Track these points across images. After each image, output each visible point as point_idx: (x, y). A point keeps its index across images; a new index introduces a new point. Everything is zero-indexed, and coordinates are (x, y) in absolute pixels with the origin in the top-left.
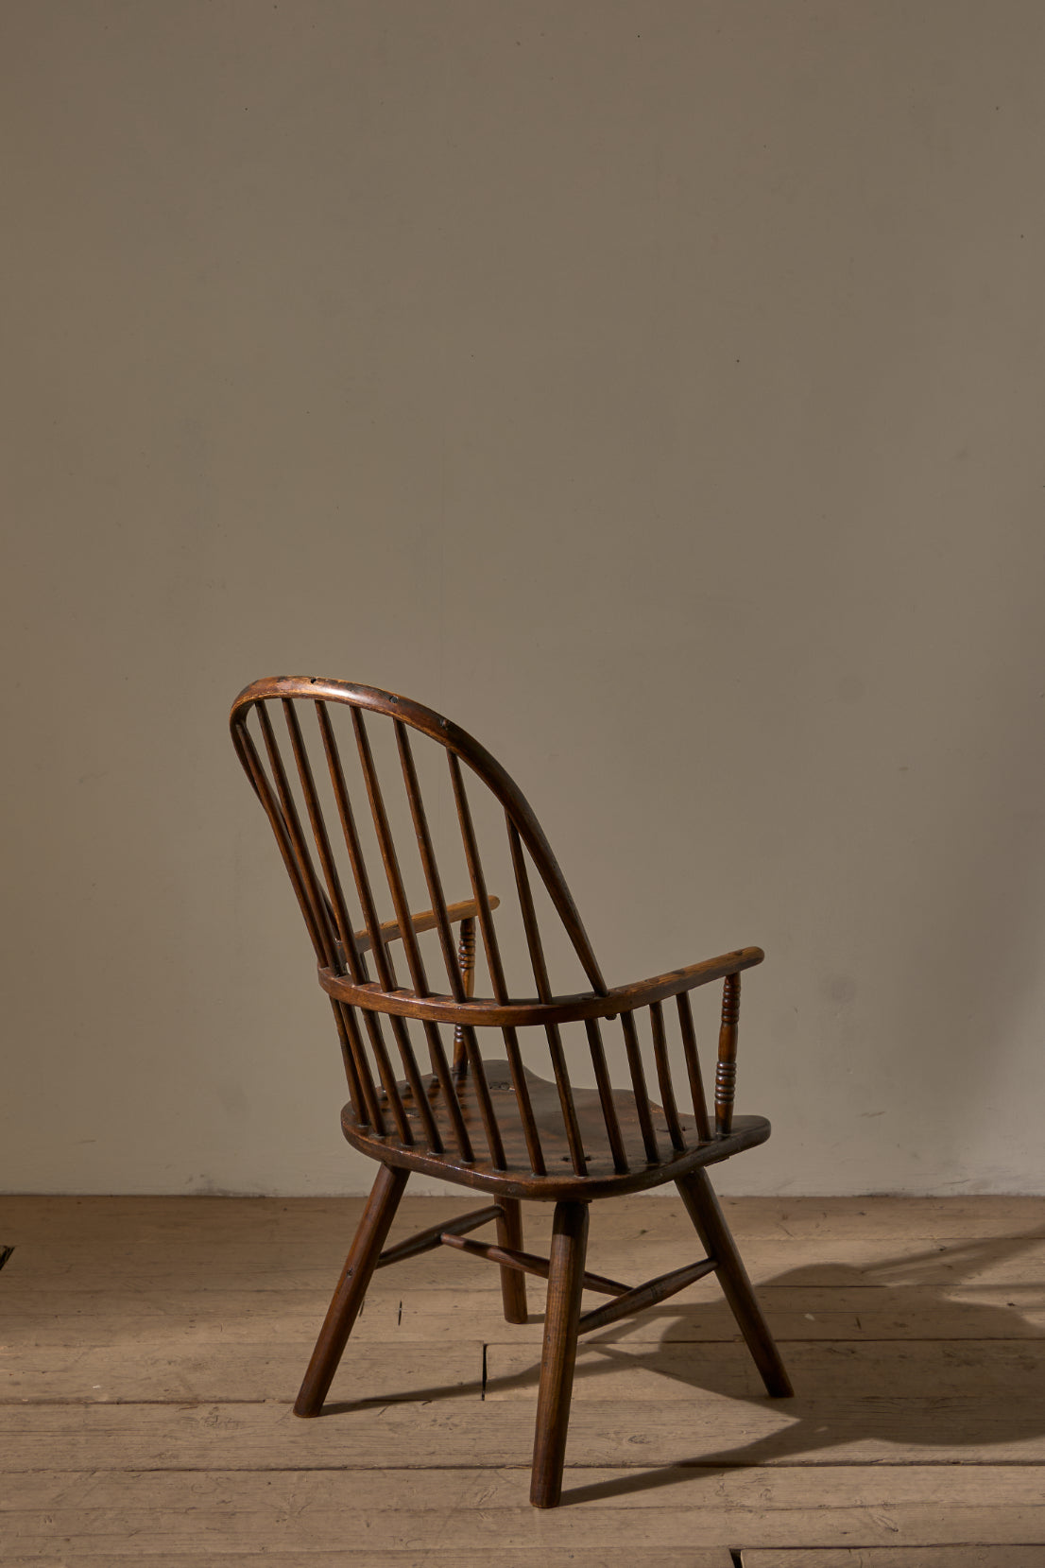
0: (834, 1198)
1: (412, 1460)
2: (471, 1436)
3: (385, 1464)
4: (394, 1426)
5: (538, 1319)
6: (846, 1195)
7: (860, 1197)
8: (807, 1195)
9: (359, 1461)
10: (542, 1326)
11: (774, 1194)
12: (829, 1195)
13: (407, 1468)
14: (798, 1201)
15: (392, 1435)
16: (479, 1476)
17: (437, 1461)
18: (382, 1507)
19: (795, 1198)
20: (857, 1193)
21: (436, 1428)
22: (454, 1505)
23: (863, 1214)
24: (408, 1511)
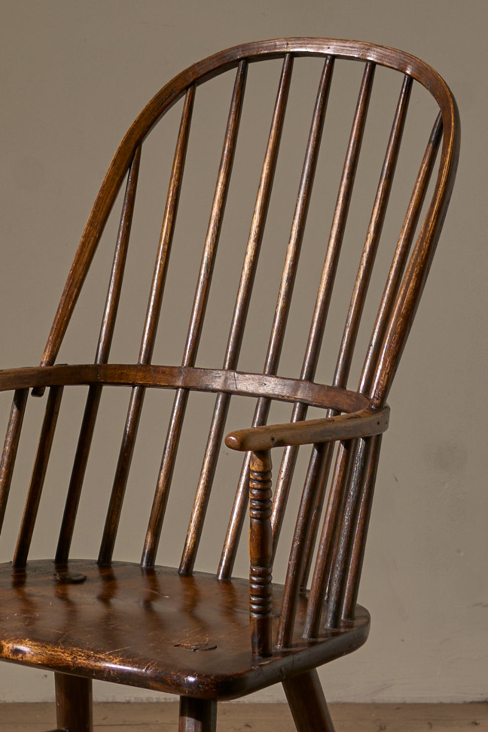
0: (441, 705)
6: (455, 701)
7: (472, 703)
8: (409, 701)
11: (369, 701)
12: (435, 702)
14: (398, 709)
19: (394, 704)
20: (469, 700)
23: (476, 724)
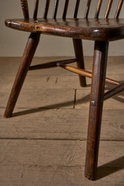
1: (48, 135)
2: (69, 124)
3: (38, 137)
4: (47, 119)
5: (89, 86)
9: (31, 135)
10: (90, 88)
13: (45, 139)
15: (45, 122)
16: (70, 145)
17: (57, 136)
18: (31, 163)
21: (59, 120)
22: (58, 163)
24: (40, 166)
